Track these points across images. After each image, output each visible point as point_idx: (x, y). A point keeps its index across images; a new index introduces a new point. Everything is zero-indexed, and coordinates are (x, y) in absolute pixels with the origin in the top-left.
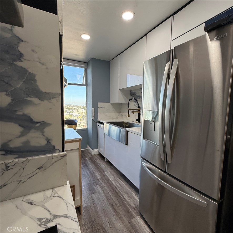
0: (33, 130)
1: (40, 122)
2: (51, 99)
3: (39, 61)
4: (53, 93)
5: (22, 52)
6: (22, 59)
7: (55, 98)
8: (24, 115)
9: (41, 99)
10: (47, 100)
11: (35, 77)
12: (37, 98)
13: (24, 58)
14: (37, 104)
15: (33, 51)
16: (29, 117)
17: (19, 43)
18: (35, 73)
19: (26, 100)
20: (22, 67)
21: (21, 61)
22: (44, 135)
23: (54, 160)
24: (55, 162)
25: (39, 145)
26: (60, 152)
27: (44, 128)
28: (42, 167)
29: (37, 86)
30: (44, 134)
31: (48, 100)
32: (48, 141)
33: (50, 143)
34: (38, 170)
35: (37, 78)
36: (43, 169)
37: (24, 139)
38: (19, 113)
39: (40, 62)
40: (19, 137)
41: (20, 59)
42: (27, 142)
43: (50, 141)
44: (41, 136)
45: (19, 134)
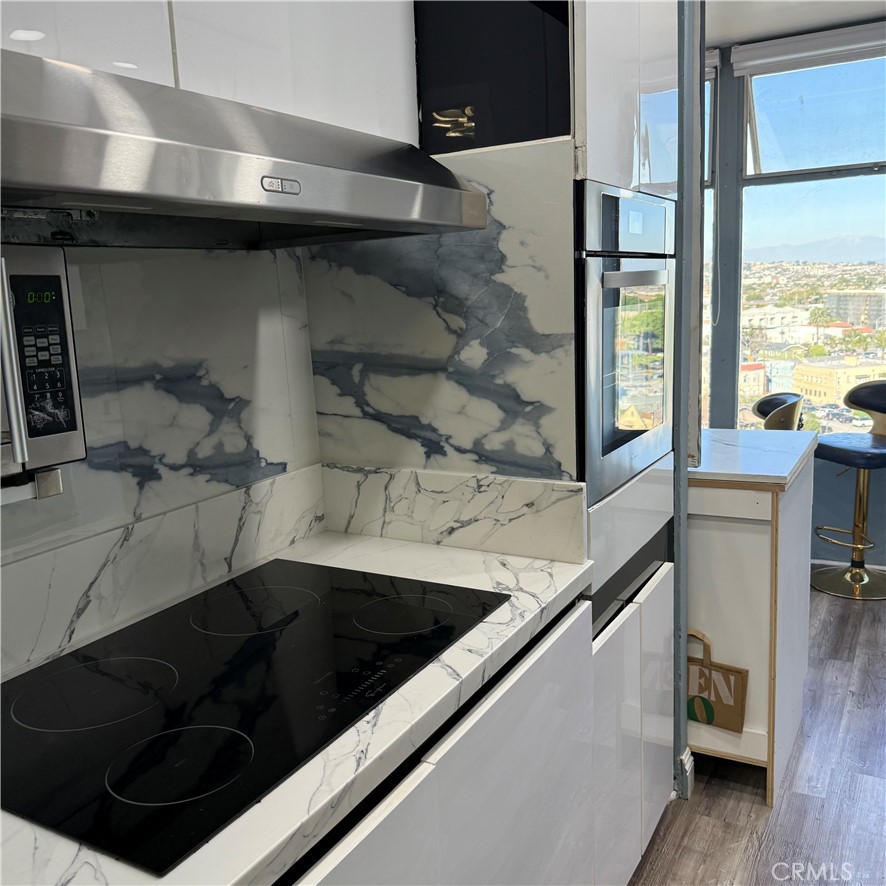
0: (520, 420)
1: (532, 403)
2: (554, 349)
3: (532, 263)
4: (557, 335)
5: (504, 253)
6: (504, 267)
7: (562, 346)
8: (507, 386)
9: (535, 350)
10: (546, 352)
11: (524, 301)
12: (527, 346)
13: (507, 263)
14: (527, 362)
15: (522, 243)
16: (514, 390)
17: (499, 234)
18: (525, 292)
19: (509, 353)
20: (503, 285)
21: (503, 272)
22: (539, 433)
23: (555, 496)
24: (559, 500)
25: (529, 454)
26: (572, 480)
27: (539, 418)
28: (532, 504)
29: (528, 320)
30: (540, 430)
31: (548, 352)
32: (548, 448)
33: (551, 453)
34: (526, 508)
35: (528, 303)
36: (534, 508)
37: (504, 436)
38: (499, 381)
39: (534, 267)
40: (499, 430)
41: (501, 268)
42: (510, 444)
43: (551, 450)
44: (534, 434)
45: (497, 424)
